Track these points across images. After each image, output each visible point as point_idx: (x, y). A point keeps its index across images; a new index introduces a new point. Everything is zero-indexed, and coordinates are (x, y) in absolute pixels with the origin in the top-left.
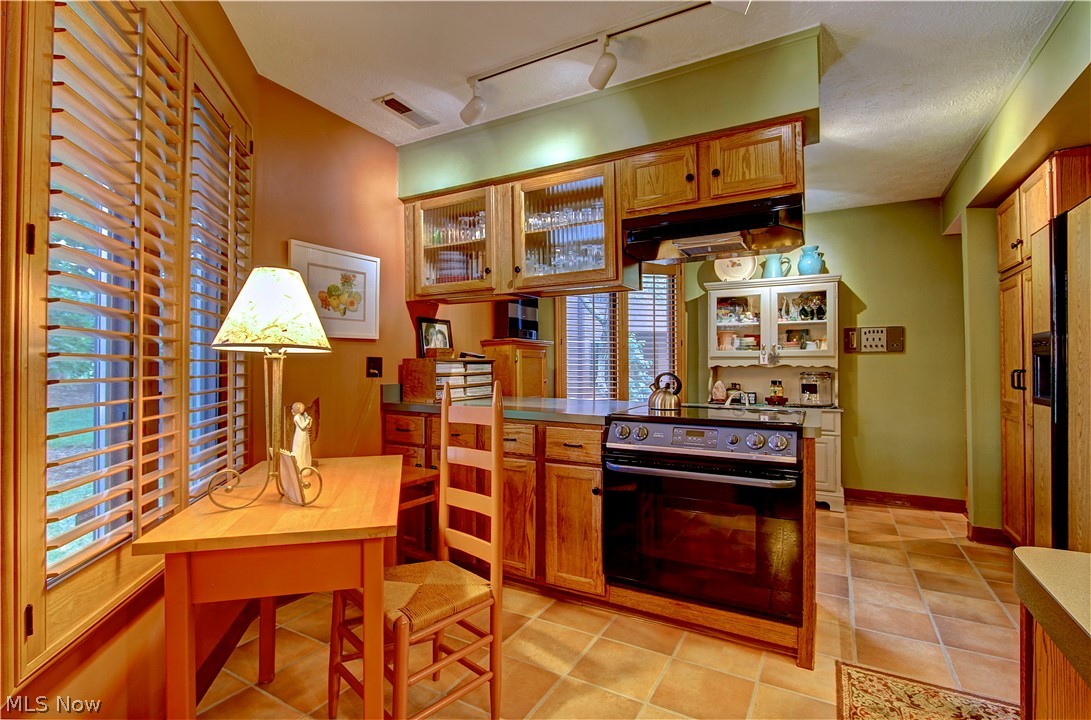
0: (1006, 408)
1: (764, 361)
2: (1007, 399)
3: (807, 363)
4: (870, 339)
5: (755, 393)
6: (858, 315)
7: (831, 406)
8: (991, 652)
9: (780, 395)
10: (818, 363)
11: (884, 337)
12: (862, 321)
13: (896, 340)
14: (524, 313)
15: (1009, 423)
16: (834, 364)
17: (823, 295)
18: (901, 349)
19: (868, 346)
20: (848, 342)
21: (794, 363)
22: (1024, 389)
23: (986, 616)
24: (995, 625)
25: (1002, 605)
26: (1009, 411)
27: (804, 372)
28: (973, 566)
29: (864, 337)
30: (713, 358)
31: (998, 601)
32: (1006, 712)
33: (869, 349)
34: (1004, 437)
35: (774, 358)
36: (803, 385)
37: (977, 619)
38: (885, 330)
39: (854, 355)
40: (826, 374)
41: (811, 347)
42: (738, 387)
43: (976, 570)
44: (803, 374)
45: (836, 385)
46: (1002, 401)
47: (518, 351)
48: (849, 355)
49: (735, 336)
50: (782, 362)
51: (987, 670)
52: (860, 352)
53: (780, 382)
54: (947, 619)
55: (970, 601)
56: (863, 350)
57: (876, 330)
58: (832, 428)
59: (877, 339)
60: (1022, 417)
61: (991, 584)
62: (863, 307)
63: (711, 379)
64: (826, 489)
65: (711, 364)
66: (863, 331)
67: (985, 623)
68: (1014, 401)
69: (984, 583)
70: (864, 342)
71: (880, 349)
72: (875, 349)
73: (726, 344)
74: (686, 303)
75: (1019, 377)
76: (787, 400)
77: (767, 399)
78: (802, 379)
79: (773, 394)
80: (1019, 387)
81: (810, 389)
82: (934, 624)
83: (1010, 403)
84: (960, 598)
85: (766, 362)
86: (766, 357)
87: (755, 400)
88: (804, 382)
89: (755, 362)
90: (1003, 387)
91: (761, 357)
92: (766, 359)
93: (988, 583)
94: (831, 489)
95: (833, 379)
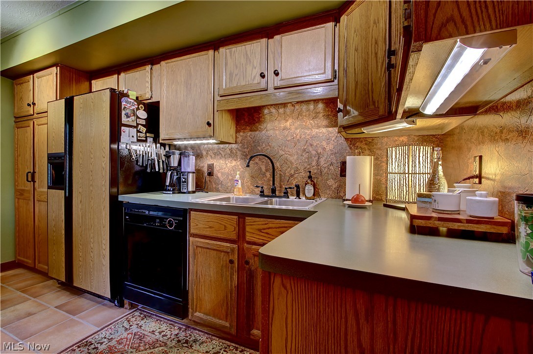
0: (20, 193)
2: (20, 188)
8: (48, 327)
15: (21, 201)
22: (35, 182)
23: (32, 310)
24: (39, 312)
25: (35, 299)
28: (7, 287)
31: (33, 299)
32: (75, 350)
34: (17, 208)
37: (30, 314)
43: (10, 288)
46: (16, 189)
51: (52, 337)
54: (13, 325)
55: (18, 307)
60: (32, 197)
61: (23, 292)
67: (35, 314)
68: (26, 189)
69: (19, 293)
75: (31, 175)
80: (31, 181)
82: (8, 333)
83: (23, 190)
84: (12, 308)
93: (22, 292)
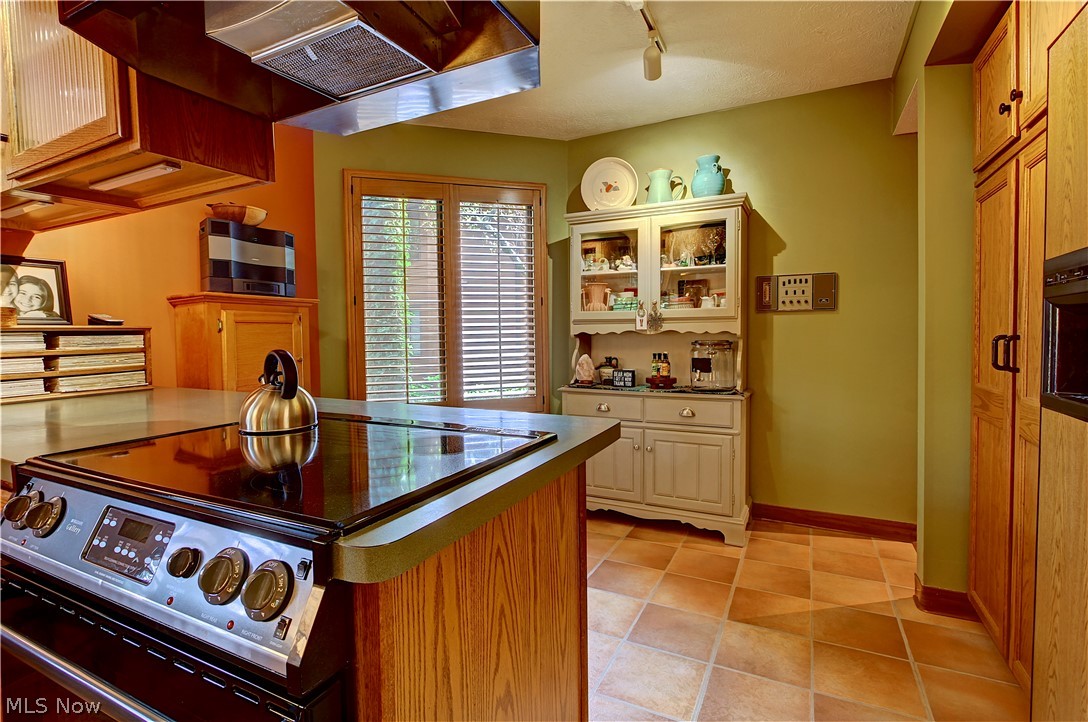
0: (982, 401)
1: (642, 325)
2: (982, 385)
3: (698, 328)
4: (791, 293)
5: (633, 372)
6: (775, 258)
7: (732, 391)
9: (665, 374)
10: (714, 328)
11: (809, 288)
12: (780, 266)
13: (825, 292)
14: (242, 251)
15: (984, 425)
16: (736, 328)
17: (721, 225)
18: (832, 306)
19: (787, 302)
20: (758, 295)
21: (682, 328)
22: (1015, 370)
26: (985, 407)
27: (697, 342)
29: (782, 291)
30: (577, 322)
33: (788, 307)
34: (976, 447)
35: (655, 320)
36: (694, 360)
38: (810, 278)
39: (769, 315)
40: (725, 344)
41: (707, 303)
42: (614, 362)
44: (694, 343)
45: (739, 359)
46: (973, 387)
47: (224, 314)
48: (761, 315)
49: (608, 290)
50: (666, 327)
52: (777, 311)
53: (666, 356)
56: (781, 307)
57: (798, 278)
58: (728, 424)
59: (799, 292)
60: (1009, 421)
62: (781, 246)
63: (576, 351)
64: (720, 512)
65: (575, 330)
66: (781, 280)
68: (995, 391)
70: (782, 296)
71: (804, 306)
72: (796, 307)
73: (597, 302)
74: (548, 246)
75: (1007, 347)
76: (675, 380)
77: (648, 380)
78: (693, 350)
79: (655, 373)
80: (1006, 367)
81: (702, 365)
83: (988, 393)
85: (645, 327)
86: (645, 319)
87: (633, 381)
88: (696, 355)
89: (629, 327)
90: (976, 364)
91: (638, 319)
92: (645, 323)
94: (727, 512)
95: (735, 351)
